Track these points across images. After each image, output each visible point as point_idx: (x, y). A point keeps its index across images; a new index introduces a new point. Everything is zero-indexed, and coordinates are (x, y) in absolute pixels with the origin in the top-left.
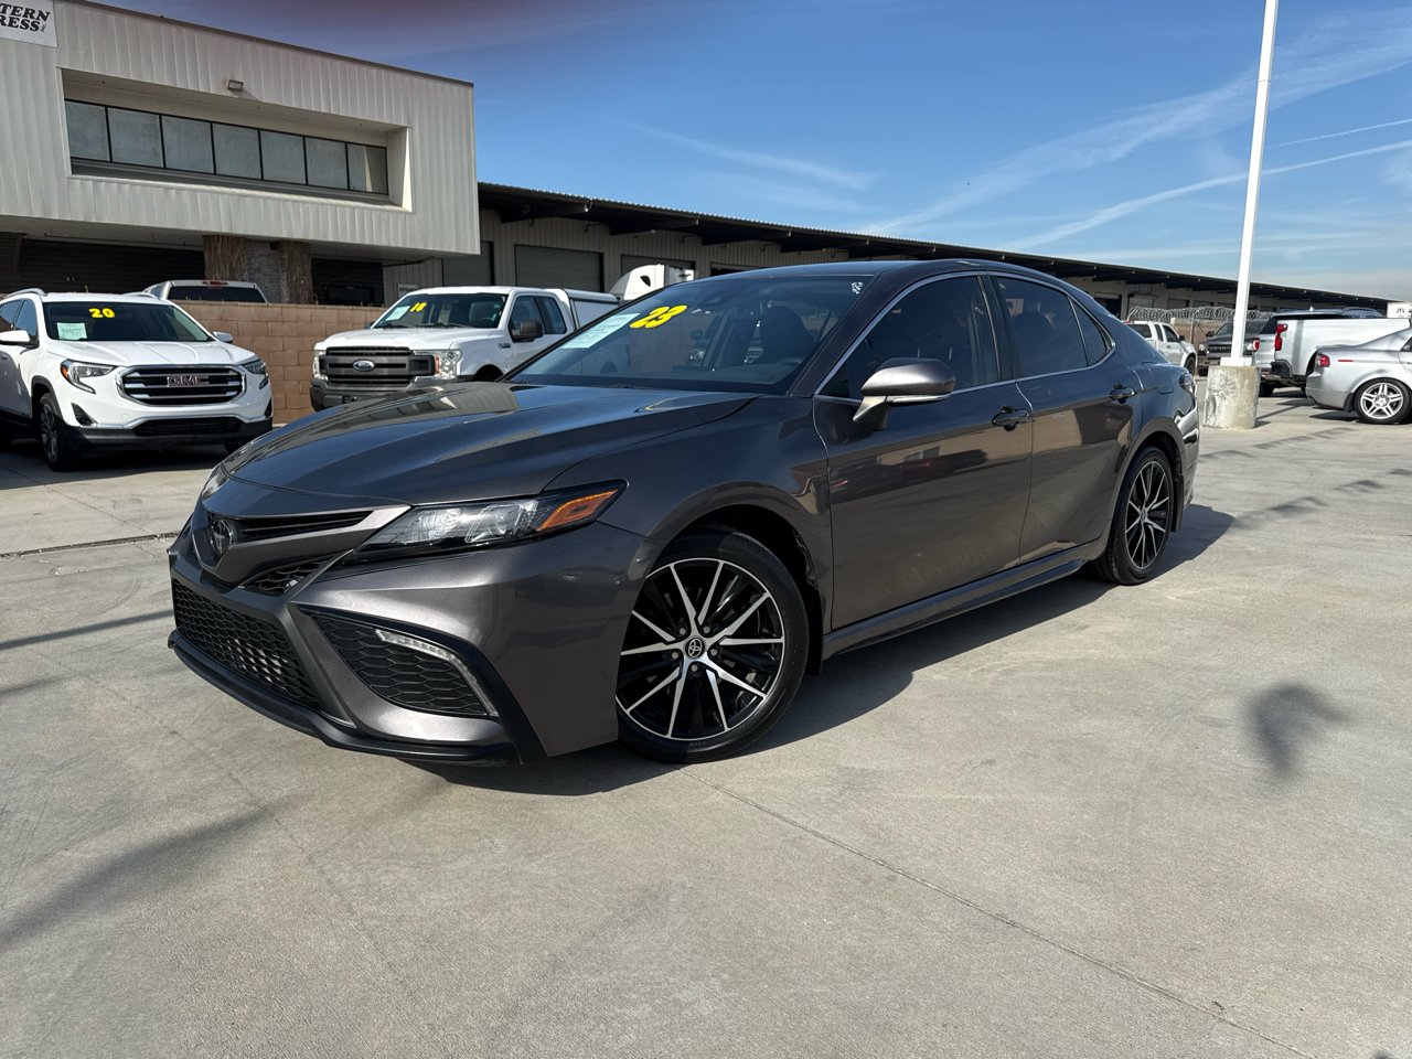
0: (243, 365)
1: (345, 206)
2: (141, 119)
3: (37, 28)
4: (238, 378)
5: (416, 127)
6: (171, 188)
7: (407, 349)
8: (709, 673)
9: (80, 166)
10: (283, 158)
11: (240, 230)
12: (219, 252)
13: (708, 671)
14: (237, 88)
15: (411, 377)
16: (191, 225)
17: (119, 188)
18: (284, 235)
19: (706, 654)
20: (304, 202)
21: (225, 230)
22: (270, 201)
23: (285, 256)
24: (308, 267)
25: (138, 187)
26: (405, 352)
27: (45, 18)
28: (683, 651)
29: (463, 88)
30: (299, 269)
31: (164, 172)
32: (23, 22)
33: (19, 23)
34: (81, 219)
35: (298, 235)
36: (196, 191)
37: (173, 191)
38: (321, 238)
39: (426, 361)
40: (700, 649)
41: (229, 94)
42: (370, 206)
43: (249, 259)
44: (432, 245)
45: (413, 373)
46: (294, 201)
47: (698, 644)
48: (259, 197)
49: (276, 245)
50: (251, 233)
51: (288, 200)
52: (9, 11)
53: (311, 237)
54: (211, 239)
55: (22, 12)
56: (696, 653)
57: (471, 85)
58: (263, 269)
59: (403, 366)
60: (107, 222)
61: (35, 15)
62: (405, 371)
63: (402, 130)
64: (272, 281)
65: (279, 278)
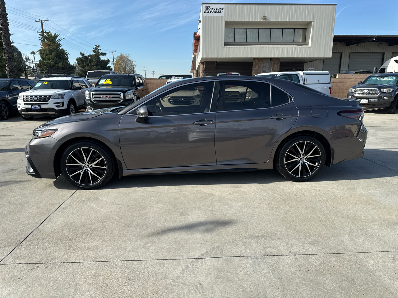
0: (195, 96)
1: (290, 47)
2: (242, 30)
3: (221, 12)
4: (194, 99)
5: (315, 21)
6: (246, 47)
7: (238, 91)
8: (89, 172)
9: (227, 44)
10: (276, 35)
11: (261, 57)
12: (256, 62)
13: (89, 171)
14: (265, 18)
15: (239, 99)
16: (249, 56)
17: (234, 48)
18: (273, 57)
19: (89, 168)
20: (279, 47)
21: (257, 57)
22: (270, 48)
23: (273, 62)
24: (279, 65)
25: (238, 48)
26: (238, 92)
27: (223, 9)
28: (84, 166)
29: (333, 6)
30: (276, 66)
31: (246, 43)
32: (218, 11)
33: (217, 12)
34: (225, 57)
35: (276, 56)
36: (252, 47)
37: (246, 48)
38: (282, 57)
39: (243, 95)
40: (88, 166)
41: (263, 20)
42: (298, 46)
43: (263, 64)
44: (316, 56)
45: (239, 98)
46: (276, 47)
47: (87, 165)
48: (267, 47)
49: (271, 59)
50: (264, 57)
51: (275, 47)
52: (216, 9)
53: (280, 57)
54: (255, 59)
55: (218, 9)
56: (87, 167)
57: (336, 5)
58: (267, 66)
59: (237, 96)
60: (230, 57)
61: (221, 9)
62: (237, 97)
63: (311, 22)
64: (269, 69)
65: (271, 68)
